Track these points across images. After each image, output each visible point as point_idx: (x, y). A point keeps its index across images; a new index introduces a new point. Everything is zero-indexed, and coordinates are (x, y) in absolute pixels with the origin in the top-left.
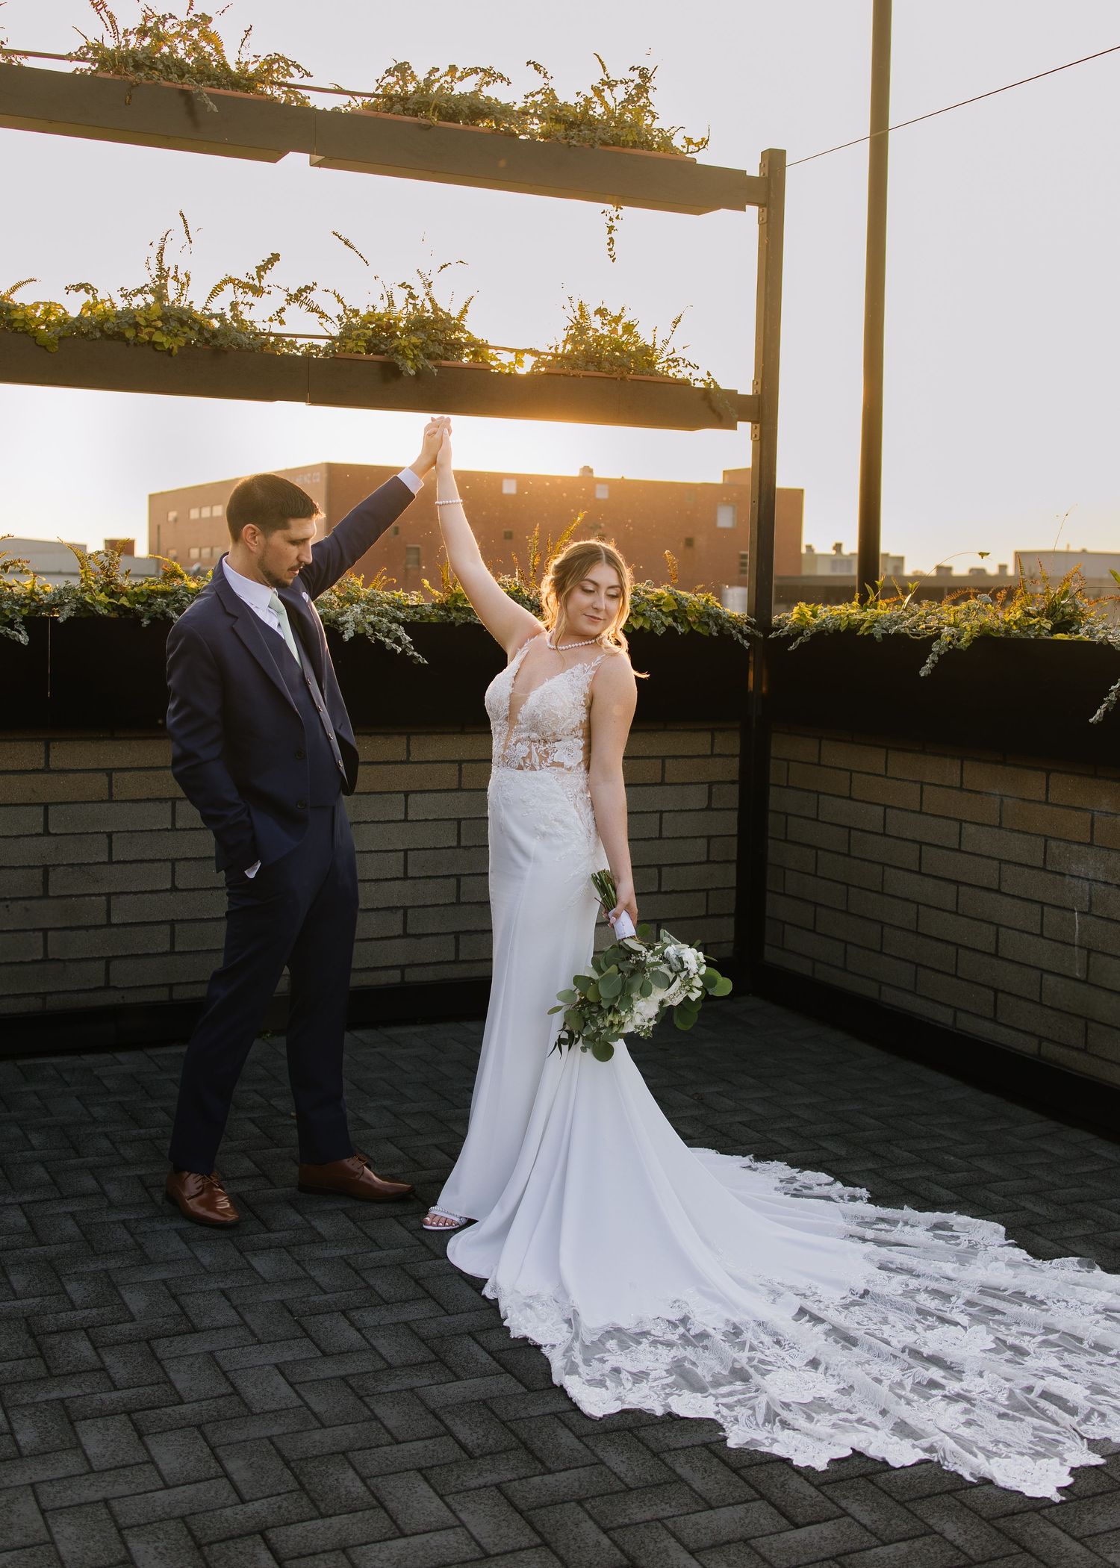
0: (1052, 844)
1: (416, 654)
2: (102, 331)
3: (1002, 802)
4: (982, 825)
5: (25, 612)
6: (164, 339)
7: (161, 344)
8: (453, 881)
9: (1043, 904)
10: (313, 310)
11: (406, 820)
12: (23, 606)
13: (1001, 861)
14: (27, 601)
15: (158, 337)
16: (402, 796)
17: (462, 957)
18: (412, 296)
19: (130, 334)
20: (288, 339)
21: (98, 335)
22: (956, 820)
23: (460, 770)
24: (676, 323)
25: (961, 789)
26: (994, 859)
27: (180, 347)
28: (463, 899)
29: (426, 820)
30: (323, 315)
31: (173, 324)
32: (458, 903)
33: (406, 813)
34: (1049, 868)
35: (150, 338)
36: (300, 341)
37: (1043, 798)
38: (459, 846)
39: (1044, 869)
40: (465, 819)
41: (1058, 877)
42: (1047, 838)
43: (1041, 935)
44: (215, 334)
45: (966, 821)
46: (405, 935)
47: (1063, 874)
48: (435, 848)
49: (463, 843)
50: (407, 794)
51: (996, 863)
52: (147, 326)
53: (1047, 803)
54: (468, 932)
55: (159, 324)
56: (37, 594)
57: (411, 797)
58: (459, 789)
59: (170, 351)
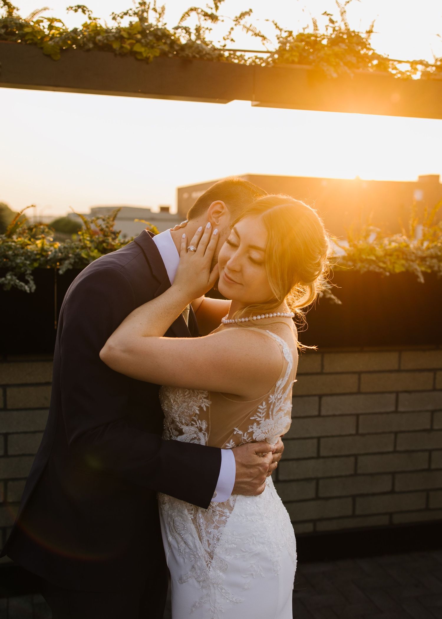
1: (333, 297)
2: (95, 43)
5: (36, 265)
6: (142, 50)
7: (140, 53)
8: (352, 459)
10: (256, 35)
11: (319, 416)
12: (35, 260)
14: (38, 257)
15: (138, 48)
16: (317, 399)
17: (358, 512)
18: (332, 21)
19: (116, 46)
20: (238, 54)
21: (91, 46)
23: (359, 379)
27: (155, 57)
28: (359, 472)
29: (334, 416)
30: (264, 38)
31: (150, 38)
32: (355, 474)
33: (320, 410)
35: (132, 48)
36: (247, 55)
38: (357, 434)
40: (362, 414)
44: (183, 48)
46: (317, 498)
48: (340, 436)
49: (361, 431)
50: (320, 397)
52: (128, 39)
54: (362, 495)
55: (139, 36)
56: (46, 251)
57: (324, 399)
58: (359, 393)
59: (147, 58)
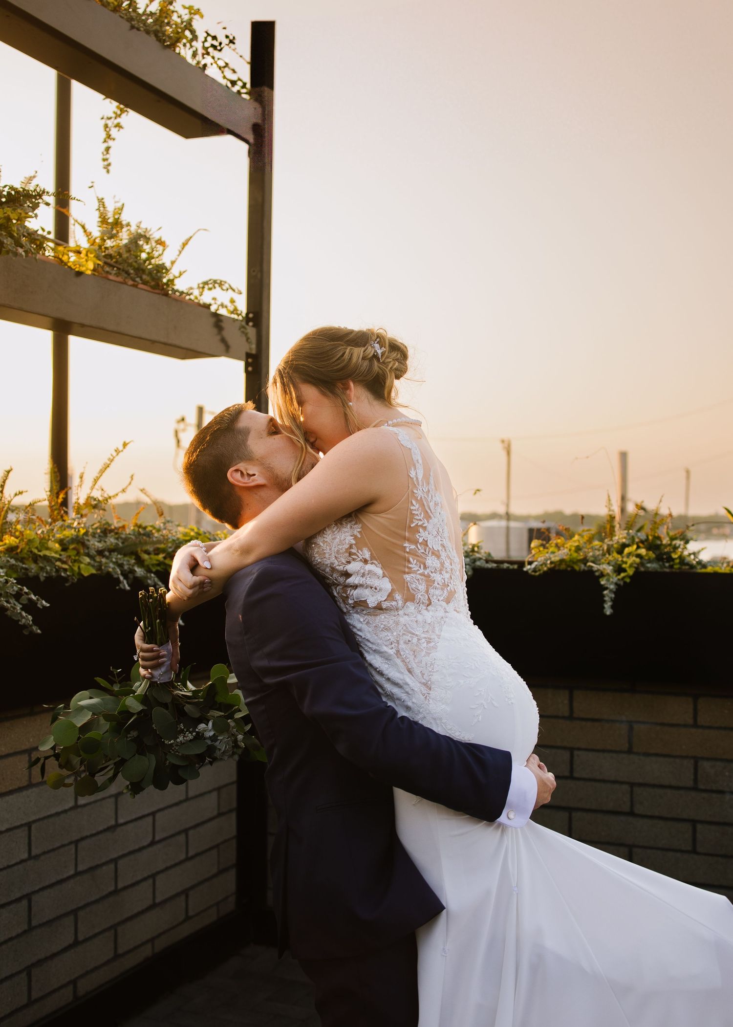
0: (706, 765)
3: (631, 729)
4: (604, 751)
8: (25, 903)
9: (694, 822)
13: (632, 785)
17: (34, 995)
22: (564, 748)
24: (184, 245)
25: (571, 717)
26: (622, 783)
28: (34, 922)
32: (30, 929)
34: (701, 787)
37: (690, 721)
38: (30, 857)
39: (695, 789)
41: (714, 795)
42: (696, 760)
43: (694, 851)
45: (579, 749)
47: (722, 792)
49: (34, 851)
51: (626, 788)
53: (695, 725)
54: (39, 963)
58: (30, 785)
